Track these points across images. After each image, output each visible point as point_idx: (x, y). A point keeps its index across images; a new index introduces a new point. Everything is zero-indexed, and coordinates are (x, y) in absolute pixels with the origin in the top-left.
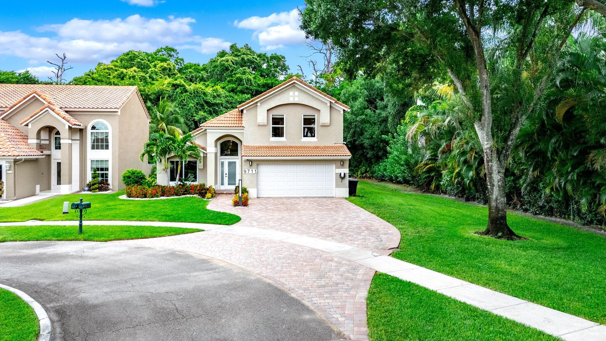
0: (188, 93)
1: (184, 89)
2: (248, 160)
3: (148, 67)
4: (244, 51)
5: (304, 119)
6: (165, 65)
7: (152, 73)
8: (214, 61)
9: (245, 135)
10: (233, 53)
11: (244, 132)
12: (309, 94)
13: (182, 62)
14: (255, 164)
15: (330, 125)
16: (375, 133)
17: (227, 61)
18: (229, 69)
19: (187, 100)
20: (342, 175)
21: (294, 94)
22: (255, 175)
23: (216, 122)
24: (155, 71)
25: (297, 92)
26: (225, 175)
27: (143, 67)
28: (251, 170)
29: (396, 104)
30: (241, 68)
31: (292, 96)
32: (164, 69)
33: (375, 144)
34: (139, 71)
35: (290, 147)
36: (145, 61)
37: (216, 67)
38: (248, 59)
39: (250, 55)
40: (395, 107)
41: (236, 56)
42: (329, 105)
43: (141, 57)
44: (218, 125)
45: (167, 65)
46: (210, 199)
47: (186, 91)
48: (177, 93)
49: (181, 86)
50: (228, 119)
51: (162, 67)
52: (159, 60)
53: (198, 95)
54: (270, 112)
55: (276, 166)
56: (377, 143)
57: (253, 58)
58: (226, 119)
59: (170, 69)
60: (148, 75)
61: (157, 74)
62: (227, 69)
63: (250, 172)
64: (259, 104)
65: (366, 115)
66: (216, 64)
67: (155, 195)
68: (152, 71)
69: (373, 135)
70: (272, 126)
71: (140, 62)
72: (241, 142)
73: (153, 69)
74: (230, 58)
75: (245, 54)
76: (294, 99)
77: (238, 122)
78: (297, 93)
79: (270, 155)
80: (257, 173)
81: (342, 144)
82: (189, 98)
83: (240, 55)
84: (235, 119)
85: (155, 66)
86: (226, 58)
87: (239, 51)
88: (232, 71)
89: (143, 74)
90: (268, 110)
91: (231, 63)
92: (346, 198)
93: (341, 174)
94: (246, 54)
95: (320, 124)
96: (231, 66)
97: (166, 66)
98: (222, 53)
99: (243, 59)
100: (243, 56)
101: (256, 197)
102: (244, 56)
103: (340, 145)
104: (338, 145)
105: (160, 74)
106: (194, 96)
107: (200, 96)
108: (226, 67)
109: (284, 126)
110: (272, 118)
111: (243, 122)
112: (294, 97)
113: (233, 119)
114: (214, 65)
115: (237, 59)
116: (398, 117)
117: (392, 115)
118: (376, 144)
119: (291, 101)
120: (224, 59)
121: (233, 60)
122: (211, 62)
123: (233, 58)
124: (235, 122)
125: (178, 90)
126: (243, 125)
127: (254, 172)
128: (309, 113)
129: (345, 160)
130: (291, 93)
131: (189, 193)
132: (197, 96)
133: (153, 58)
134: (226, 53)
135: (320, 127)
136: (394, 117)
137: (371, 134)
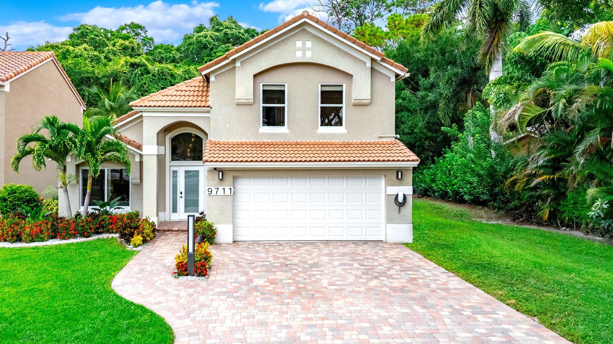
0: (150, 75)
1: (146, 69)
2: (215, 169)
3: (105, 45)
4: (227, 23)
5: (322, 92)
6: (127, 43)
7: (109, 52)
8: (189, 38)
9: (212, 121)
10: (213, 27)
11: (212, 117)
12: (331, 45)
13: (150, 41)
14: (229, 178)
15: (370, 103)
16: (417, 125)
17: (206, 37)
18: (208, 47)
19: (149, 84)
20: (401, 199)
21: (304, 44)
22: (230, 199)
23: (160, 98)
24: (113, 50)
25: (310, 42)
26: (179, 195)
27: (98, 45)
28: (221, 188)
29: (452, 81)
30: (223, 46)
31: (299, 49)
32: (125, 48)
33: (417, 142)
34: (91, 49)
35: (297, 144)
36: (101, 38)
37: (190, 44)
38: (232, 34)
39: (235, 29)
40: (451, 84)
41: (218, 30)
42: (369, 65)
43: (95, 33)
44: (163, 104)
45: (130, 43)
46: (140, 248)
47: (148, 72)
48: (135, 75)
49: (142, 66)
50: (183, 93)
51: (122, 45)
52: (120, 38)
53: (164, 77)
54: (260, 79)
55: (271, 181)
56: (420, 140)
57: (239, 32)
58: (179, 93)
59: (133, 49)
60: (104, 54)
61: (115, 54)
62: (205, 47)
63: (221, 192)
64: (238, 64)
65: (404, 99)
66: (191, 41)
67: (37, 236)
68: (108, 49)
69: (415, 128)
70: (262, 105)
71: (93, 39)
72: (206, 134)
73: (111, 47)
74: (210, 33)
75: (228, 28)
76: (304, 54)
77: (200, 98)
78: (309, 44)
79: (259, 160)
80: (234, 194)
81: (393, 139)
82: (151, 82)
83: (222, 30)
84: (196, 93)
85: (114, 45)
86: (204, 33)
87: (221, 25)
88: (212, 49)
89: (96, 53)
90: (255, 76)
91: (210, 39)
92: (407, 245)
93: (397, 195)
94: (230, 28)
95: (353, 101)
96: (210, 43)
97: (128, 45)
98: (199, 27)
99: (226, 34)
100: (225, 30)
101: (232, 242)
102: (227, 30)
103: (389, 140)
104: (385, 140)
105: (120, 54)
106: (159, 79)
107: (166, 79)
108: (204, 45)
109: (286, 105)
110: (264, 91)
111: (209, 98)
112: (304, 50)
113: (192, 93)
114: (189, 42)
115: (218, 34)
116: (454, 100)
117: (444, 98)
118: (419, 142)
119: (299, 57)
120: (202, 34)
121: (213, 36)
122: (186, 38)
123: (214, 33)
124: (195, 98)
125: (138, 71)
126: (209, 103)
127: (228, 192)
128: (332, 80)
129: (406, 169)
130: (299, 44)
131: (108, 232)
132: (162, 79)
133: (113, 35)
134: (205, 28)
135: (353, 108)
136: (449, 100)
137: (411, 127)
